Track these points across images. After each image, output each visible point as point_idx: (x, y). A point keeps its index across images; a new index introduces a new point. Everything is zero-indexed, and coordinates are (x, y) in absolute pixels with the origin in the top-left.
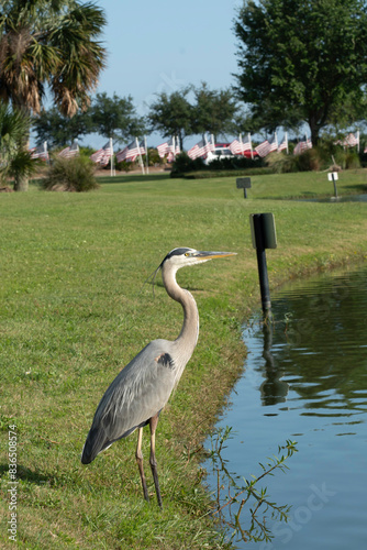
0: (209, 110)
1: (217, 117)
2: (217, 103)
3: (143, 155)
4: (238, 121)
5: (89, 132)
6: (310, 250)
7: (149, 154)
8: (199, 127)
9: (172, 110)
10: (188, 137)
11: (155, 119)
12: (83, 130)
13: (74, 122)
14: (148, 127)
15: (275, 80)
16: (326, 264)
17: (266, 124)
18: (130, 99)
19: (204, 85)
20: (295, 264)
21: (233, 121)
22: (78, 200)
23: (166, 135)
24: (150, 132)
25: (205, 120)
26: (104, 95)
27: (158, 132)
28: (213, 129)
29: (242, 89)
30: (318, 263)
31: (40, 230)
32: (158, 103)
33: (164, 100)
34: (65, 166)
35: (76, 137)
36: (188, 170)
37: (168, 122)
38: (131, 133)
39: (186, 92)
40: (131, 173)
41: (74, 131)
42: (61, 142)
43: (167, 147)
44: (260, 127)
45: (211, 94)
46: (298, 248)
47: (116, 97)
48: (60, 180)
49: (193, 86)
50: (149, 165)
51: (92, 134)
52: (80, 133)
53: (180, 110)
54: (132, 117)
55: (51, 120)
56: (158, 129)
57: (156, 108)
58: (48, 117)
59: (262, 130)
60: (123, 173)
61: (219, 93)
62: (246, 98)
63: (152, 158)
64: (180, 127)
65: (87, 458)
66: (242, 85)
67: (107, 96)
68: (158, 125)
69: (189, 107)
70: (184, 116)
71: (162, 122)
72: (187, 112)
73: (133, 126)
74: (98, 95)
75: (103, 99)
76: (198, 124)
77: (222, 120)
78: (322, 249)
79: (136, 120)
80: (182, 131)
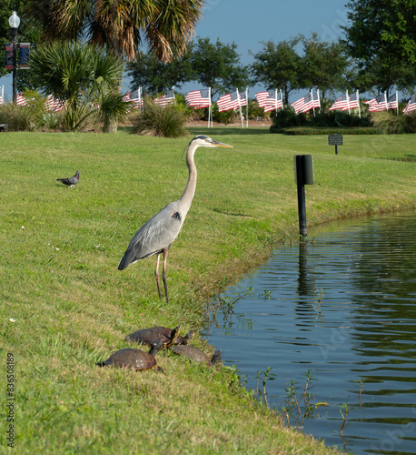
0: (318, 63)
1: (327, 71)
2: (328, 57)
3: (244, 107)
4: (348, 77)
5: (188, 80)
6: (363, 196)
7: (250, 106)
8: (306, 81)
9: (279, 61)
10: (294, 91)
11: (259, 70)
12: (182, 76)
13: (173, 67)
14: (252, 78)
15: (385, 35)
16: (376, 209)
17: (379, 82)
18: (234, 46)
19: (315, 36)
20: (346, 207)
21: (344, 76)
22: (162, 144)
23: (271, 87)
24: (253, 83)
25: (313, 73)
26: (207, 42)
27: (262, 84)
28: (321, 83)
29: (350, 43)
30: (368, 208)
31: (122, 165)
32: (264, 52)
33: (270, 49)
34: (156, 112)
35: (174, 84)
36: (288, 125)
37: (273, 73)
38: (233, 83)
39: (295, 43)
40: (231, 126)
41: (173, 78)
42: (158, 89)
43: (270, 101)
44: (372, 84)
45: (322, 46)
46: (353, 194)
47: (218, 44)
48: (149, 125)
49: (302, 37)
50: (250, 119)
51: (192, 82)
52: (179, 80)
53: (287, 61)
54: (235, 66)
55: (149, 65)
56: (262, 80)
57: (262, 58)
58: (146, 60)
59: (374, 88)
60: (222, 125)
61: (330, 45)
62: (354, 52)
63: (253, 111)
64: (287, 79)
65: (122, 267)
66: (351, 39)
67: (210, 42)
68: (262, 76)
69: (298, 58)
70: (291, 67)
71: (268, 73)
72: (294, 64)
73: (236, 76)
74: (200, 41)
75: (204, 44)
76: (306, 77)
77: (332, 74)
78: (376, 196)
79: (239, 69)
80: (288, 84)
